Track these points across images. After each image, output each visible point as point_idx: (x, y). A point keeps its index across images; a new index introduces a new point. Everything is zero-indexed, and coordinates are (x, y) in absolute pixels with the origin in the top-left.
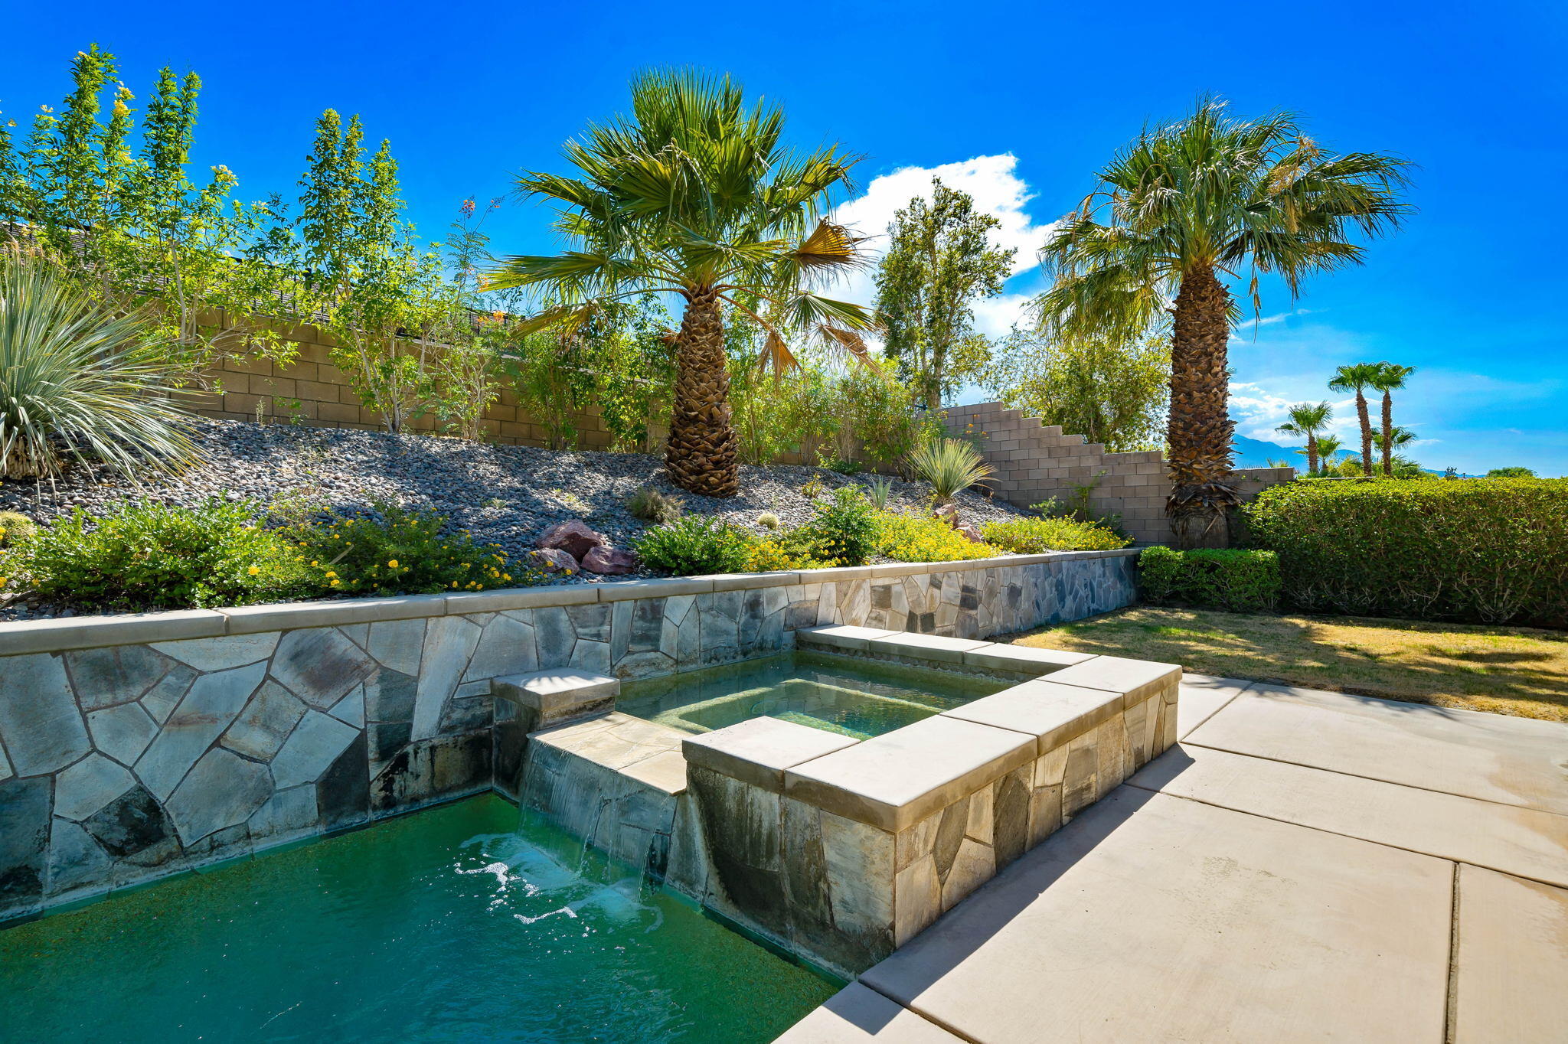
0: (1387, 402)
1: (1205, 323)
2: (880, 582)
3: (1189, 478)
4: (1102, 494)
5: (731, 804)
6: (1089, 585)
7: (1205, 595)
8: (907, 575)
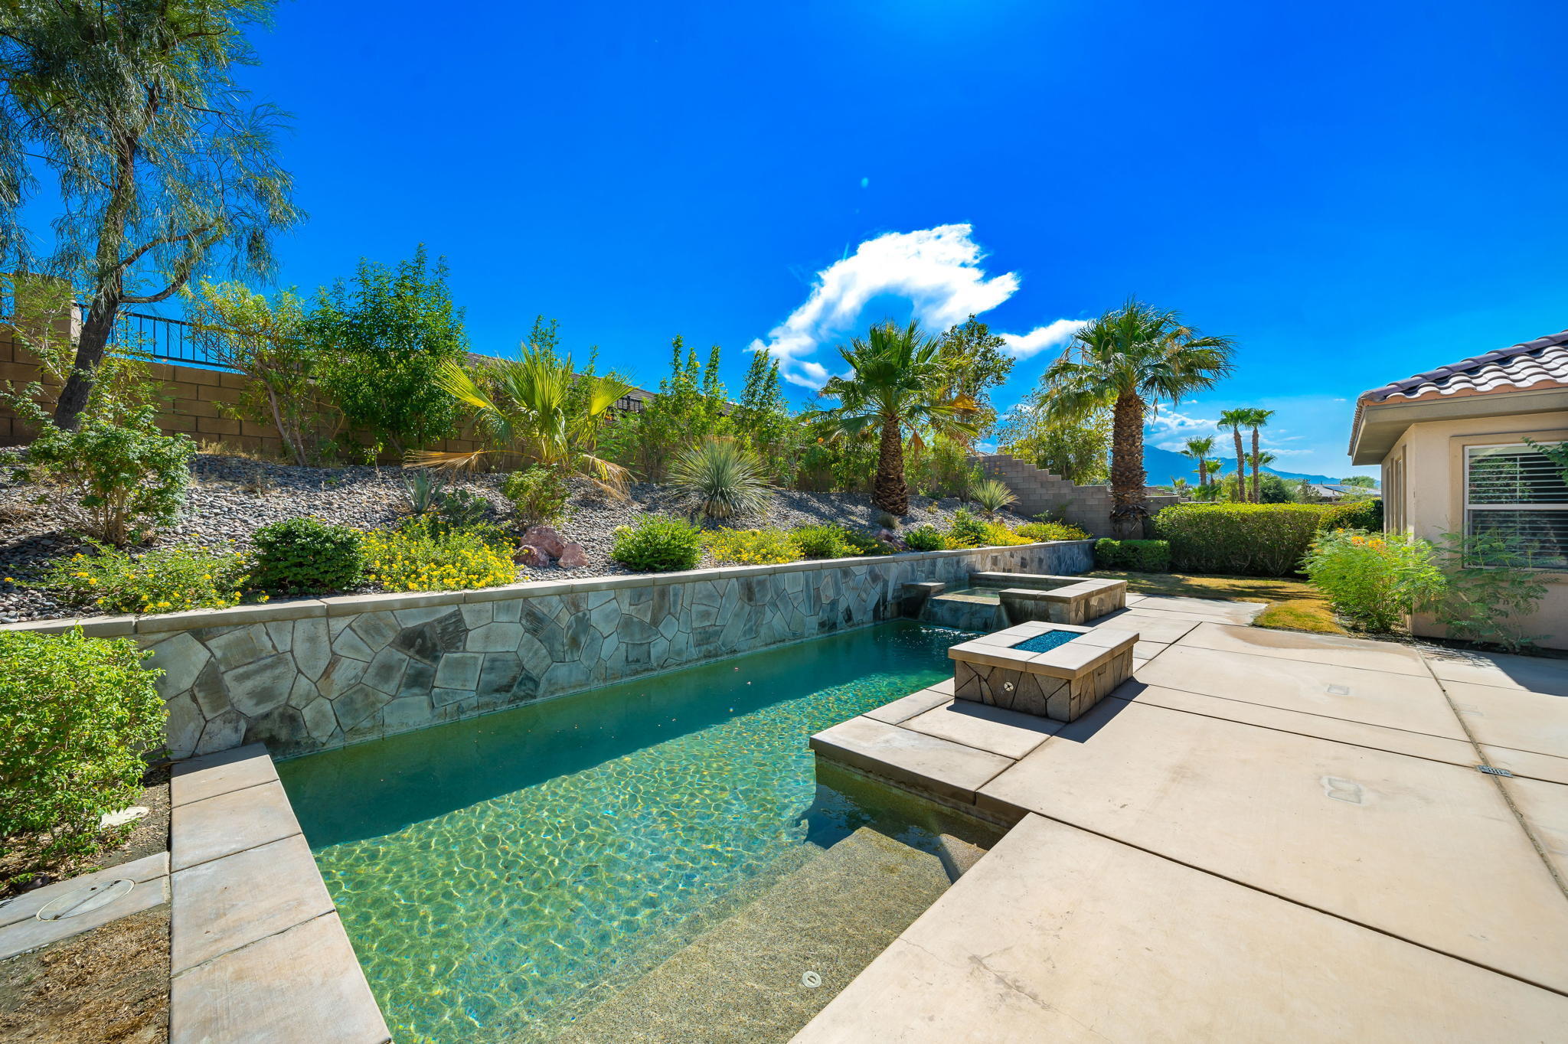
0: (1255, 435)
1: (1131, 419)
2: (994, 554)
3: (1123, 501)
4: (1073, 509)
5: (1017, 606)
6: (1072, 558)
7: (1131, 564)
8: (1002, 551)
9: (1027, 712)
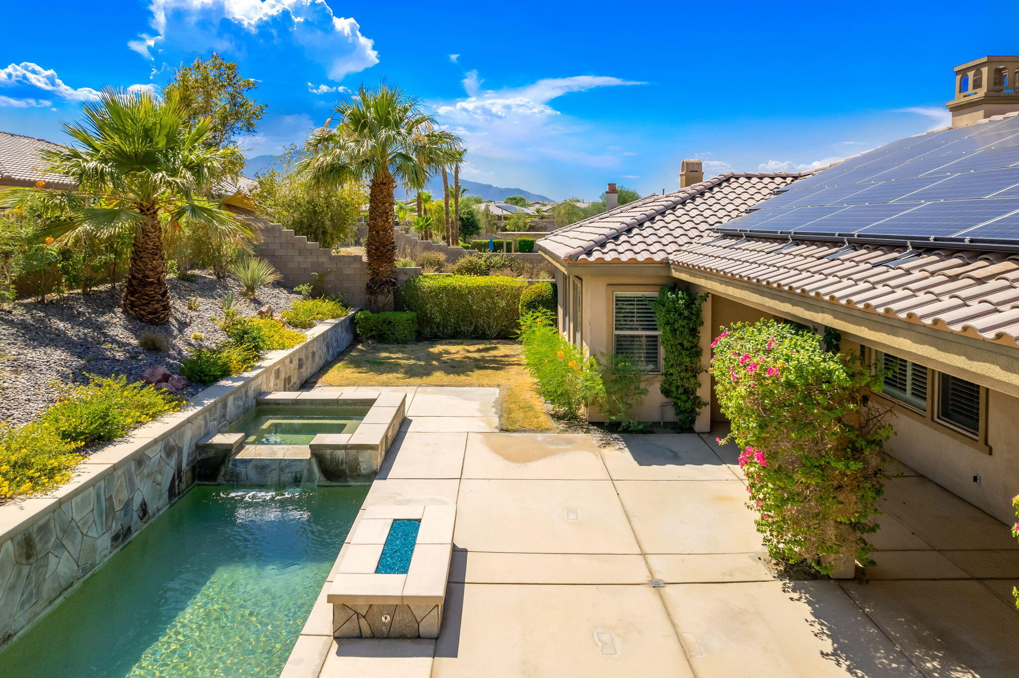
2: (276, 367)
3: (378, 275)
4: (331, 278)
5: (328, 457)
6: (337, 339)
9: (402, 637)
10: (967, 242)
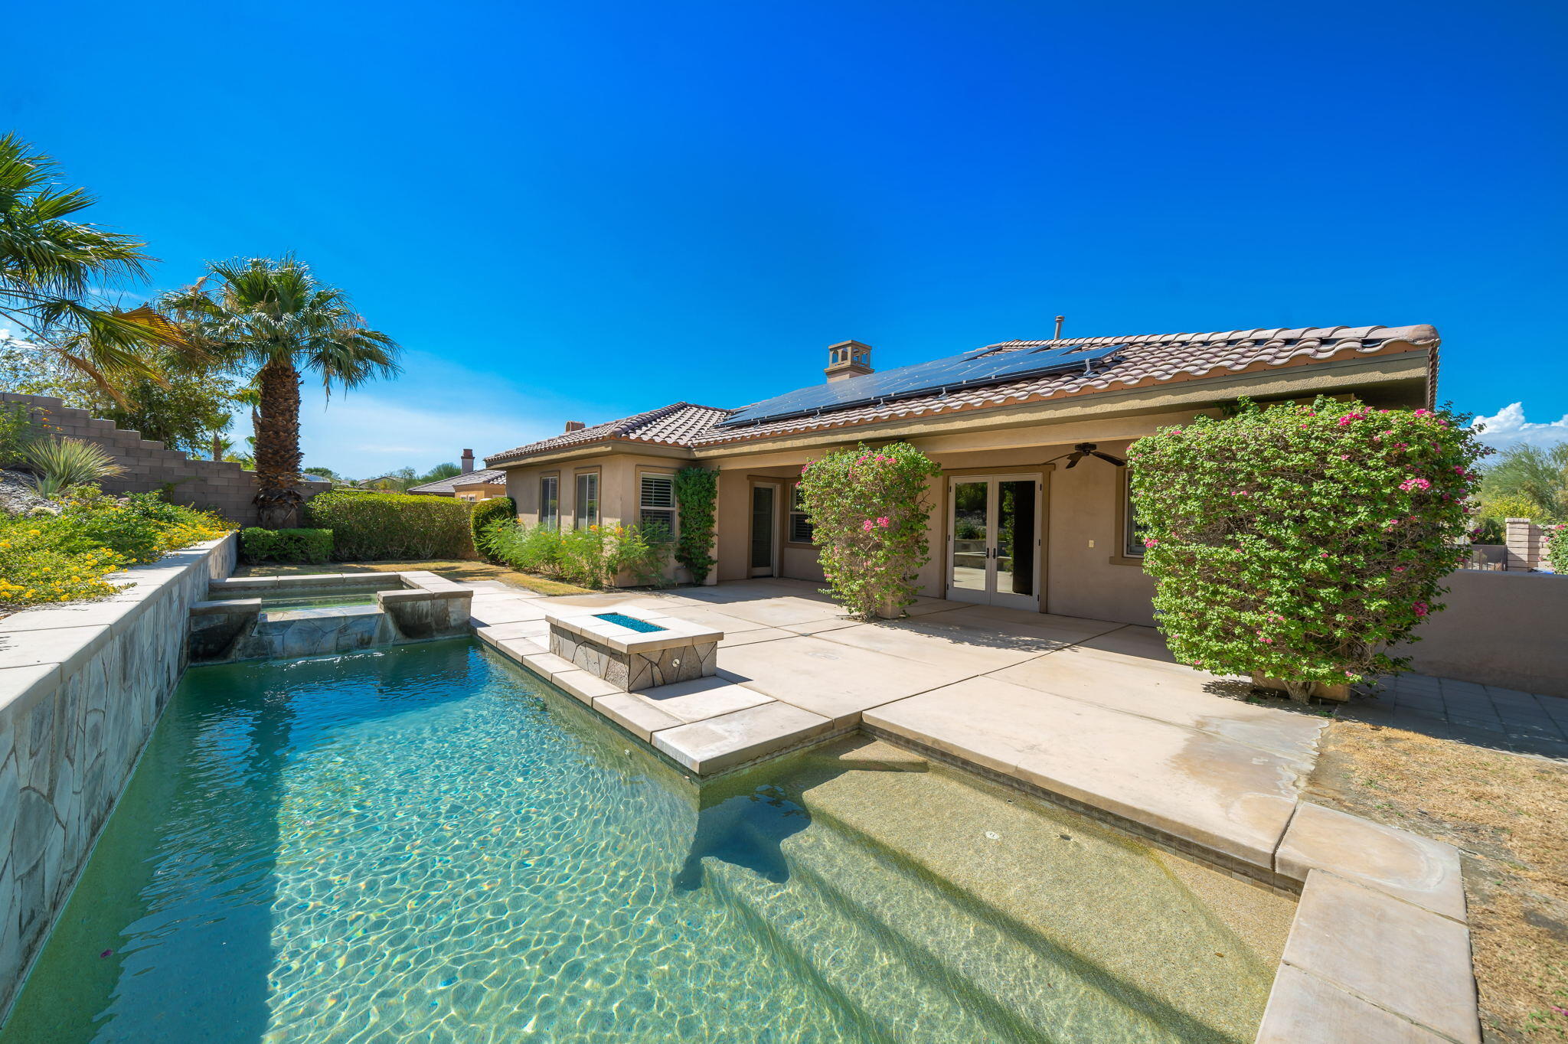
5: (409, 609)
7: (293, 556)
9: (689, 679)
10: (993, 378)
